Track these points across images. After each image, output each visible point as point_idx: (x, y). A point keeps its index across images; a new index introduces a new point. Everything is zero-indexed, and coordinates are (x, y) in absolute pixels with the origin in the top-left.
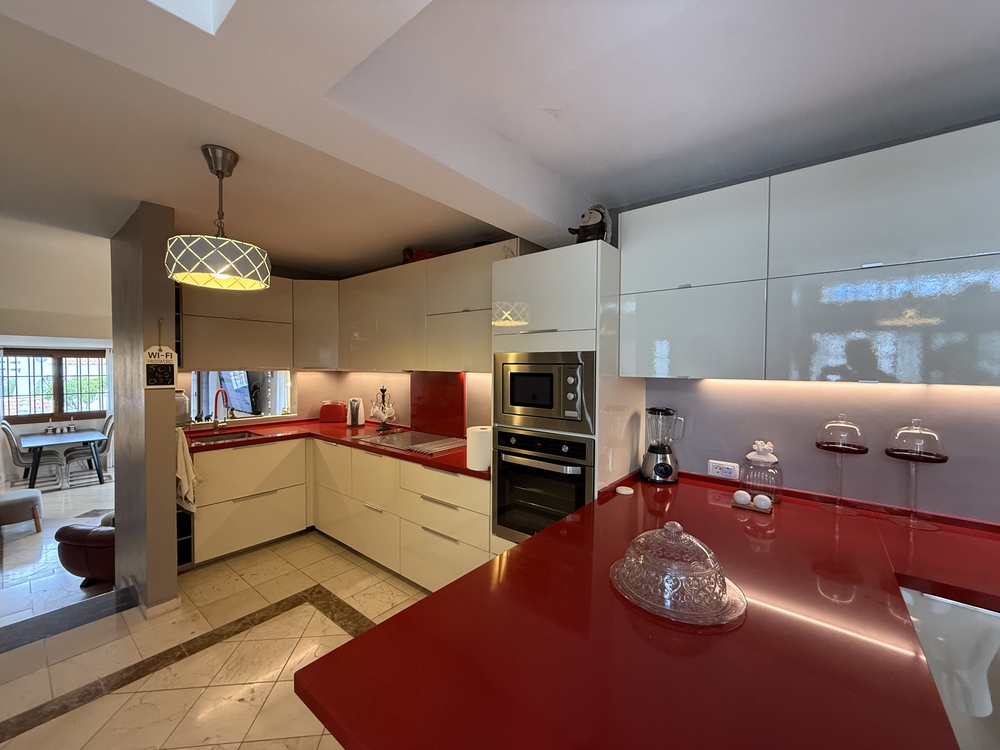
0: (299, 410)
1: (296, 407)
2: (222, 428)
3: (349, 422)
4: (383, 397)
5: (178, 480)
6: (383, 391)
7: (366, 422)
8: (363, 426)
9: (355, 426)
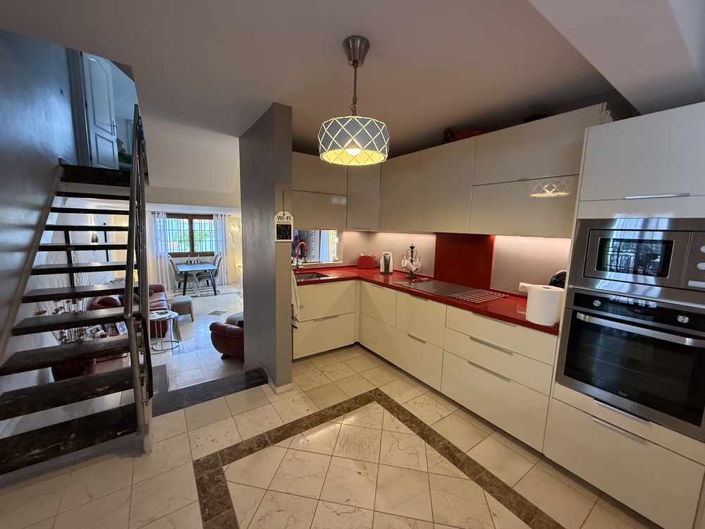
0: (344, 259)
1: (341, 256)
2: (301, 269)
3: (382, 270)
4: (412, 252)
5: (292, 305)
6: (412, 248)
7: (394, 270)
8: (392, 273)
9: (387, 273)
